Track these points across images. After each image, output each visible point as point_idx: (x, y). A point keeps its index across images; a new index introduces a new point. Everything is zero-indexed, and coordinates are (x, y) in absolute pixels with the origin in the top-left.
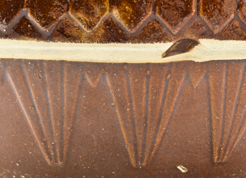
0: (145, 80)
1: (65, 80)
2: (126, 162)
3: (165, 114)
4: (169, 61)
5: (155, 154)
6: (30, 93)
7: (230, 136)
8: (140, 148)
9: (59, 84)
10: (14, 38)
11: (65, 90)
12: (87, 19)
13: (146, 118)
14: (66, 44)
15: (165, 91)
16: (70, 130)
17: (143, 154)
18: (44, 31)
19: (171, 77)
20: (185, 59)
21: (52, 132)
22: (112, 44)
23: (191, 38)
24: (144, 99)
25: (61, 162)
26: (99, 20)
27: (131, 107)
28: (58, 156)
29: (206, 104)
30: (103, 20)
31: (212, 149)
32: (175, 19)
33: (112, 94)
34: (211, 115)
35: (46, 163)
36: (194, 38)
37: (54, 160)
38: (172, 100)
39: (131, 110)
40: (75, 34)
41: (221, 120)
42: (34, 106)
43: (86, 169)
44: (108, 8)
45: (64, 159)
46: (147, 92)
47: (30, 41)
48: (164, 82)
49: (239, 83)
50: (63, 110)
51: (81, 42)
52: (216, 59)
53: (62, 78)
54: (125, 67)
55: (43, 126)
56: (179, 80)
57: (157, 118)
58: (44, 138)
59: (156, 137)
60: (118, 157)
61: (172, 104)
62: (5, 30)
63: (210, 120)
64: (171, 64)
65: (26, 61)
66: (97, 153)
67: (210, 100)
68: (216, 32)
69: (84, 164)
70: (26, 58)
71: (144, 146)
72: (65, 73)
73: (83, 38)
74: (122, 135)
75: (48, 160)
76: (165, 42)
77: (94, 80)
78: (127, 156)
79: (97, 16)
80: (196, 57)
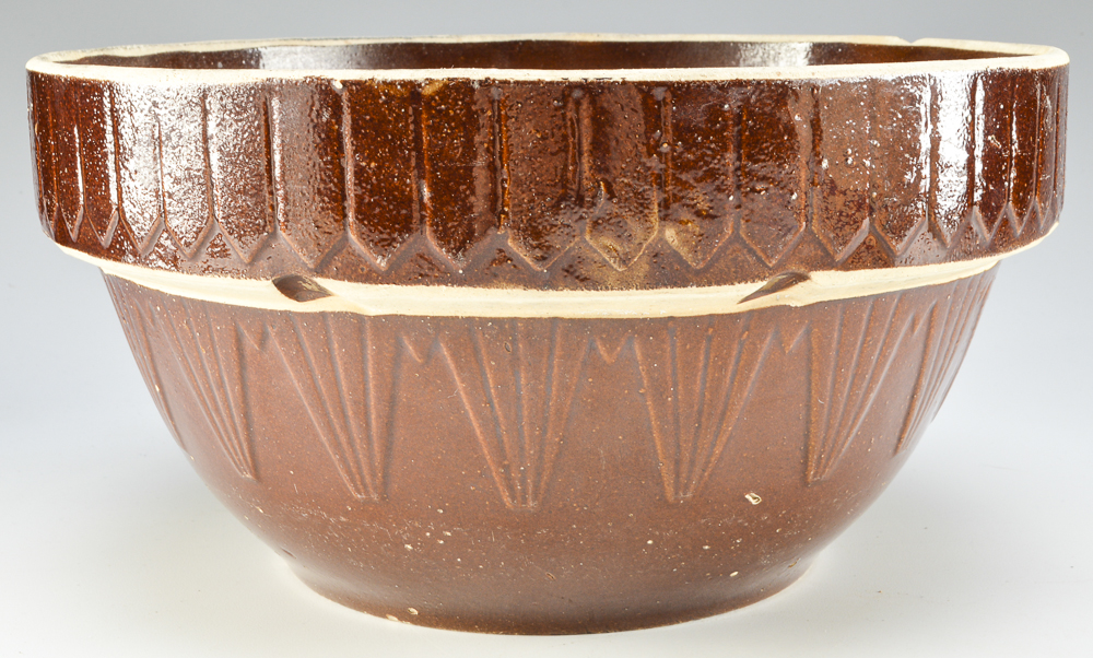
0: (704, 345)
1: (558, 351)
2: (656, 495)
3: (733, 403)
4: (748, 309)
5: (710, 476)
6: (486, 378)
7: (838, 432)
8: (684, 468)
9: (544, 360)
10: (479, 285)
11: (556, 370)
12: (618, 248)
13: (700, 413)
14: (578, 292)
15: (737, 362)
16: (559, 443)
17: (689, 479)
18: (537, 272)
19: (748, 335)
20: (774, 304)
21: (522, 449)
22: (664, 290)
23: (796, 271)
24: (698, 378)
25: (534, 501)
26: (640, 249)
27: (675, 393)
28: (530, 492)
29: (803, 378)
30: (647, 248)
31: (806, 458)
32: (773, 239)
33: (643, 373)
34: (810, 397)
35: (504, 505)
36: (802, 270)
37: (520, 499)
38: (748, 378)
39: (676, 399)
40: (596, 275)
41: (826, 406)
42: (490, 402)
43: (580, 512)
44: (656, 227)
45: (541, 497)
46: (706, 366)
47: (509, 290)
48: (736, 346)
49: (860, 338)
50: (548, 406)
51: (607, 289)
52: (826, 299)
53: (551, 350)
54: (670, 324)
55: (505, 439)
56: (762, 342)
57: (719, 412)
58: (505, 458)
59: (714, 446)
60: (642, 486)
61: (746, 385)
62: (461, 272)
63: (808, 407)
64: (751, 312)
65: (483, 321)
66: (604, 482)
67: (810, 371)
68: (839, 257)
69: (577, 503)
70: (483, 315)
71: (692, 463)
72: (559, 339)
73: (611, 281)
74: (654, 446)
75: (507, 500)
76: (754, 281)
77: (610, 351)
78: (660, 483)
79: (637, 242)
80: (792, 299)
